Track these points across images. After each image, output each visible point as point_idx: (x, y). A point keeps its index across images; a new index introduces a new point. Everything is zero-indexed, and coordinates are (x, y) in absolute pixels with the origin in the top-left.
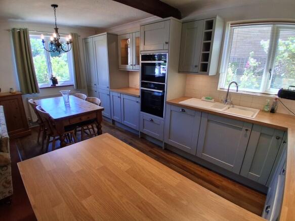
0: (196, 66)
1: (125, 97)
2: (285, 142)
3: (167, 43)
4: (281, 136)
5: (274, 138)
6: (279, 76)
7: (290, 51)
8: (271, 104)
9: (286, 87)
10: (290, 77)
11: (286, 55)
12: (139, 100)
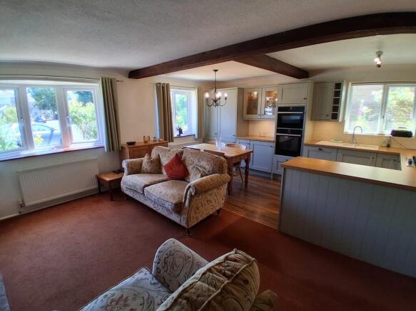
0: (327, 115)
1: (255, 142)
2: (399, 162)
3: (305, 99)
4: (396, 158)
5: (392, 161)
6: (390, 121)
7: (398, 99)
8: (387, 141)
9: (396, 129)
10: (400, 122)
11: (395, 102)
12: (274, 145)
